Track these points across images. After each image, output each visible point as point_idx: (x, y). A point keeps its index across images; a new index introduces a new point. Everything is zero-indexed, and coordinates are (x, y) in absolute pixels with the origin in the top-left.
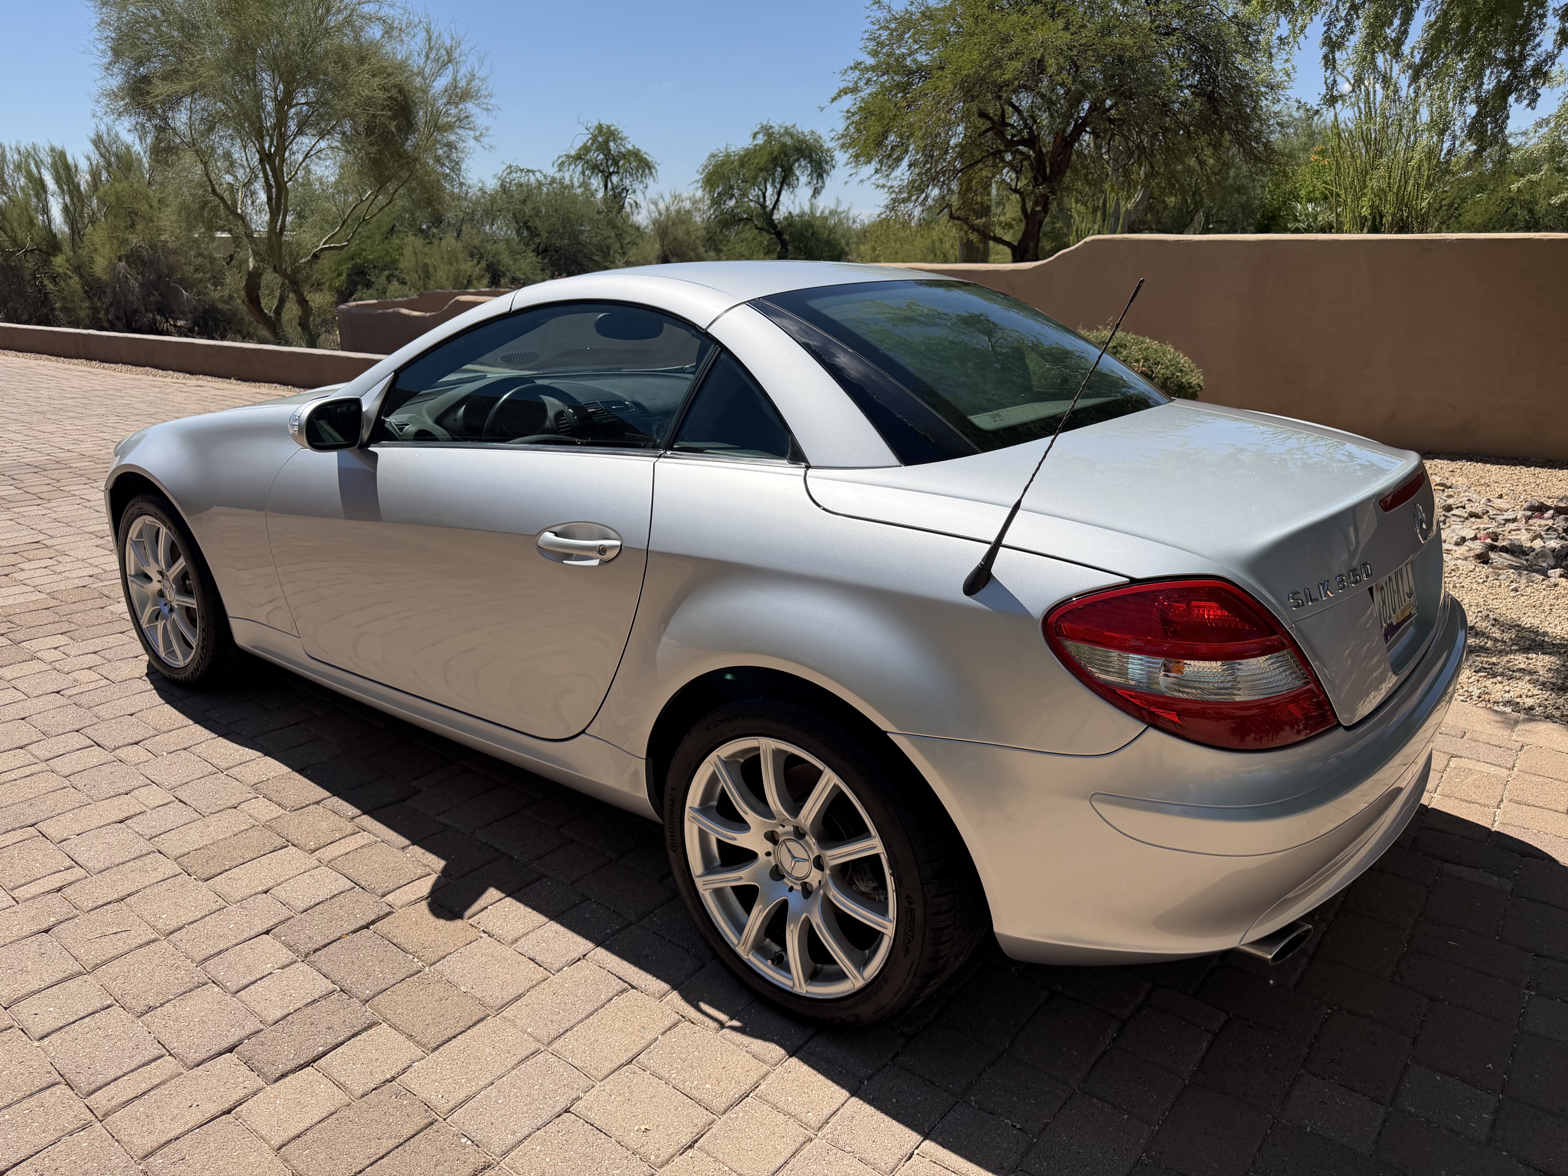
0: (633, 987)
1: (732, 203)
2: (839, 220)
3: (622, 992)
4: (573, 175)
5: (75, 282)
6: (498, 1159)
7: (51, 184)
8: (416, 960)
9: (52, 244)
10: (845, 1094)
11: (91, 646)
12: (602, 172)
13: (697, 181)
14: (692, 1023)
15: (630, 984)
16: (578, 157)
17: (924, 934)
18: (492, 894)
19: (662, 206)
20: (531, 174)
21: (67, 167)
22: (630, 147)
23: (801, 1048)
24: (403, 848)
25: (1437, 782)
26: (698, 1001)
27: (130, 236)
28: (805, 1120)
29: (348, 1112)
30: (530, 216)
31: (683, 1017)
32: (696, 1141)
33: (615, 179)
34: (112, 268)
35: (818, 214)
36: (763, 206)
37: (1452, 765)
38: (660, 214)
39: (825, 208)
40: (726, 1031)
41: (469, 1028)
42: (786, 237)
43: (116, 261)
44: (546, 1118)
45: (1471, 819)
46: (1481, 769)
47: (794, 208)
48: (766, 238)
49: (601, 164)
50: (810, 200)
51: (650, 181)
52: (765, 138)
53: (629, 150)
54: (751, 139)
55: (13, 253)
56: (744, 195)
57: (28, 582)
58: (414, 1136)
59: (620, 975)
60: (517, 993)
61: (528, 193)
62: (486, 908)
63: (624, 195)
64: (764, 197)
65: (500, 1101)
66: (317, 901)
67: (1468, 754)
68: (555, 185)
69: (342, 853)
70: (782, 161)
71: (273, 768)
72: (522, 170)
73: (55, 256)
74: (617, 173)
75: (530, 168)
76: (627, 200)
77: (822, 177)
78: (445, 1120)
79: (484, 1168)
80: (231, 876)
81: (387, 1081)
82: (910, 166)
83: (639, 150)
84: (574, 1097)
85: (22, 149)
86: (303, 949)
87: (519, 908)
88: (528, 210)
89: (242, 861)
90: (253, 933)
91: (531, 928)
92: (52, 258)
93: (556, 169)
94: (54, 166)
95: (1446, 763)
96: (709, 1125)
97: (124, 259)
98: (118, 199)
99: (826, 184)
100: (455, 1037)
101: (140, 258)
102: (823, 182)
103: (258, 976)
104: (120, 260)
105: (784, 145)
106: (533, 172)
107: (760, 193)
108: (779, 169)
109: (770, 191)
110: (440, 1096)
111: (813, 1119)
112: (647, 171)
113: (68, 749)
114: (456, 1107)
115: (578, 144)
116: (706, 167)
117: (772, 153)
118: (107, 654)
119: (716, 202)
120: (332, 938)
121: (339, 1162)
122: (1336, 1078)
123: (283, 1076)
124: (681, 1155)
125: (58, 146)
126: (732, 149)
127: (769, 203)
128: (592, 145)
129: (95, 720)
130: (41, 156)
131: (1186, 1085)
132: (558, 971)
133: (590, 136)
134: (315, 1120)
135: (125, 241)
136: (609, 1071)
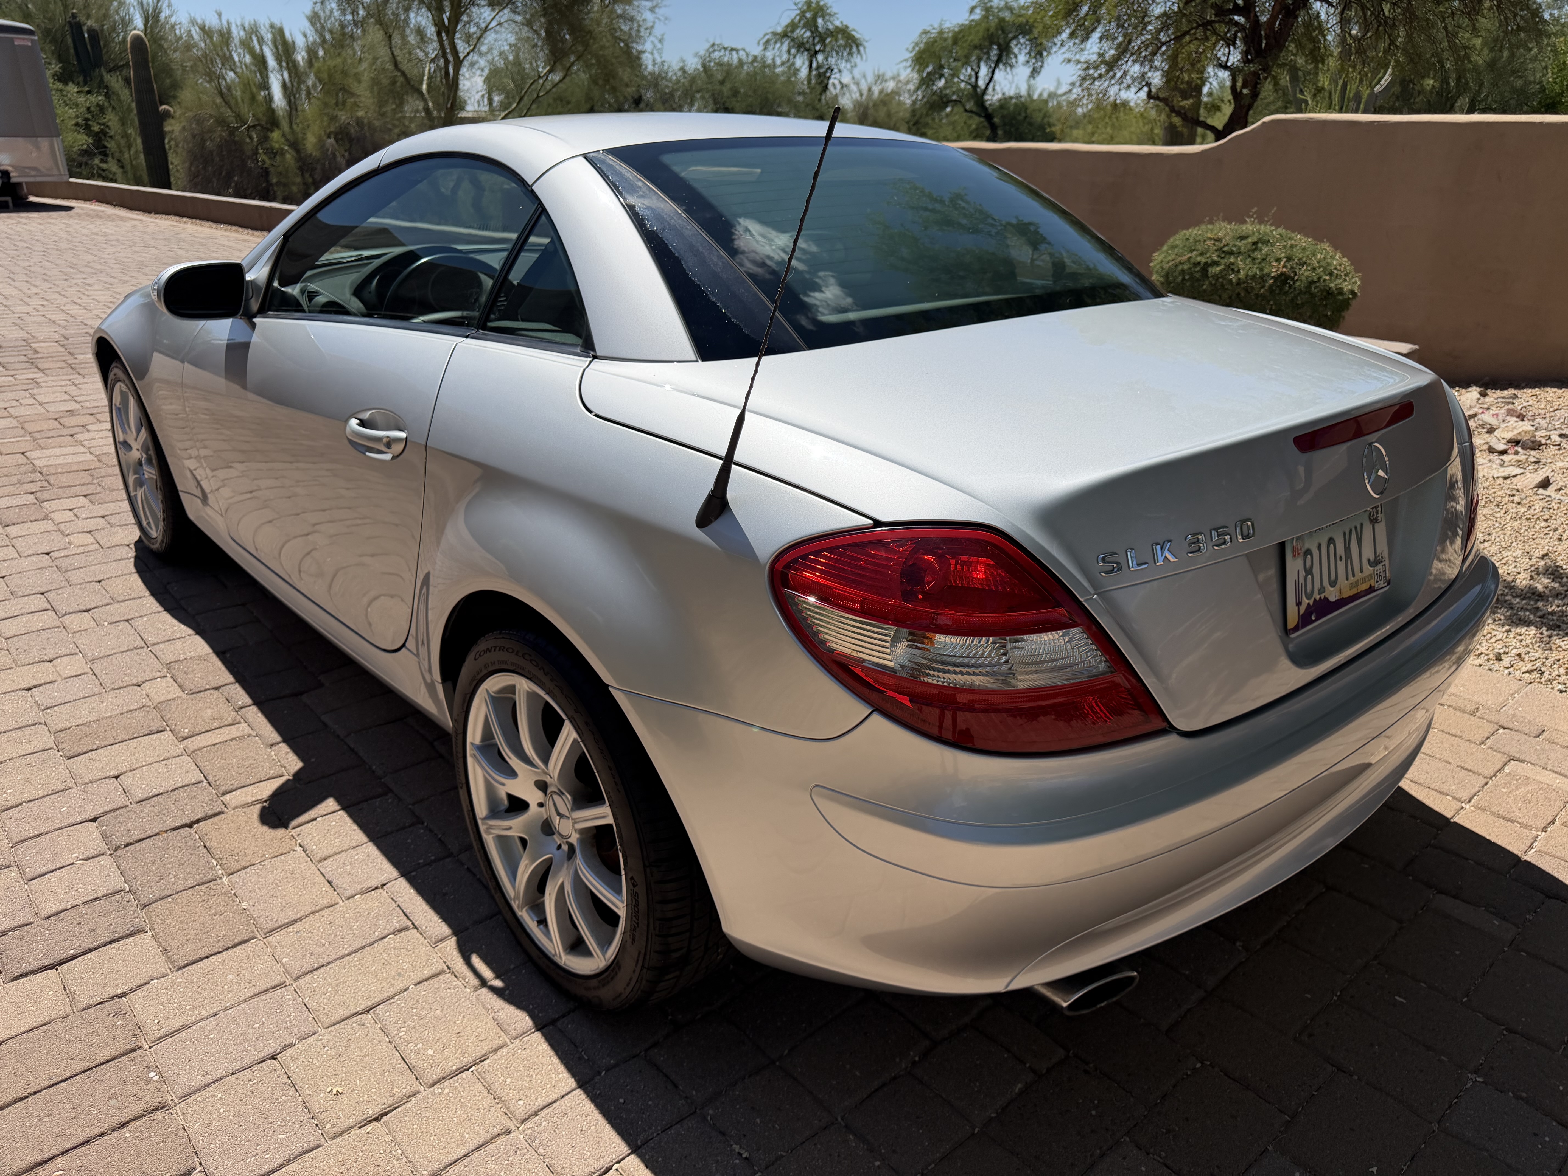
0: (415, 927)
1: (941, 83)
2: (1058, 103)
3: (400, 931)
4: (778, 54)
5: (289, 156)
6: (176, 1101)
7: (272, 62)
8: (218, 867)
9: (271, 120)
10: (572, 1083)
11: (100, 510)
12: (808, 50)
13: (906, 60)
14: (455, 976)
15: (413, 924)
16: (784, 35)
17: (648, 923)
18: (330, 804)
19: (864, 87)
20: (734, 53)
21: (285, 42)
22: (837, 23)
23: (553, 1022)
24: (272, 745)
25: (1477, 789)
26: (472, 953)
27: (340, 113)
28: (512, 1109)
29: (59, 1026)
30: (728, 97)
31: (449, 968)
32: (386, 1114)
33: (820, 57)
34: (321, 144)
35: (1035, 97)
36: (975, 86)
37: (1507, 770)
38: (861, 95)
39: (1044, 90)
40: (484, 990)
41: (227, 949)
42: (996, 120)
43: (325, 138)
44: (247, 1061)
45: (1499, 843)
46: (1542, 779)
47: (1010, 89)
48: (975, 121)
49: (808, 42)
50: (1028, 81)
51: (856, 59)
52: (983, 13)
53: (837, 27)
54: (968, 14)
55: (237, 128)
56: (955, 74)
57: (86, 443)
58: (108, 1061)
59: (407, 911)
60: (294, 917)
61: (728, 71)
62: (315, 819)
63: (828, 75)
64: (977, 77)
65: (212, 1036)
66: (157, 793)
67: (1533, 758)
68: (755, 64)
69: (209, 743)
70: (998, 39)
71: (199, 646)
72: (725, 49)
73: (272, 131)
74: (823, 51)
75: (734, 46)
76: (831, 81)
77: (1041, 55)
78: (150, 1048)
79: (156, 1110)
80: (94, 756)
81: (116, 996)
82: (1101, 39)
83: (847, 27)
84: (287, 1043)
85: (246, 25)
86: (116, 842)
87: (346, 823)
88: (726, 89)
89: (112, 741)
90: (79, 819)
91: (346, 847)
92: (269, 133)
93: (761, 47)
94: (274, 42)
95: (1499, 766)
96: (410, 1096)
97: (332, 136)
98: (330, 76)
99: (1045, 65)
100: (207, 957)
101: (348, 134)
102: (1043, 62)
103: (59, 865)
104: (329, 137)
105: (1002, 20)
106: (737, 50)
107: (973, 73)
108: (995, 47)
109: (984, 71)
110: (156, 1021)
111: (521, 1108)
112: (854, 49)
113: (22, 611)
114: (166, 1035)
115: (785, 21)
116: (917, 44)
117: (988, 30)
118: (112, 520)
119: (926, 82)
120: (149, 833)
121: (19, 1079)
122: (1163, 1154)
123: (22, 976)
124: (360, 1128)
125: (278, 23)
126: (947, 25)
127: (981, 83)
128: (800, 21)
129: (65, 583)
130: (262, 32)
131: (973, 1134)
132: (349, 898)
133: (798, 12)
134: (23, 1030)
135: (333, 118)
136: (339, 1018)
